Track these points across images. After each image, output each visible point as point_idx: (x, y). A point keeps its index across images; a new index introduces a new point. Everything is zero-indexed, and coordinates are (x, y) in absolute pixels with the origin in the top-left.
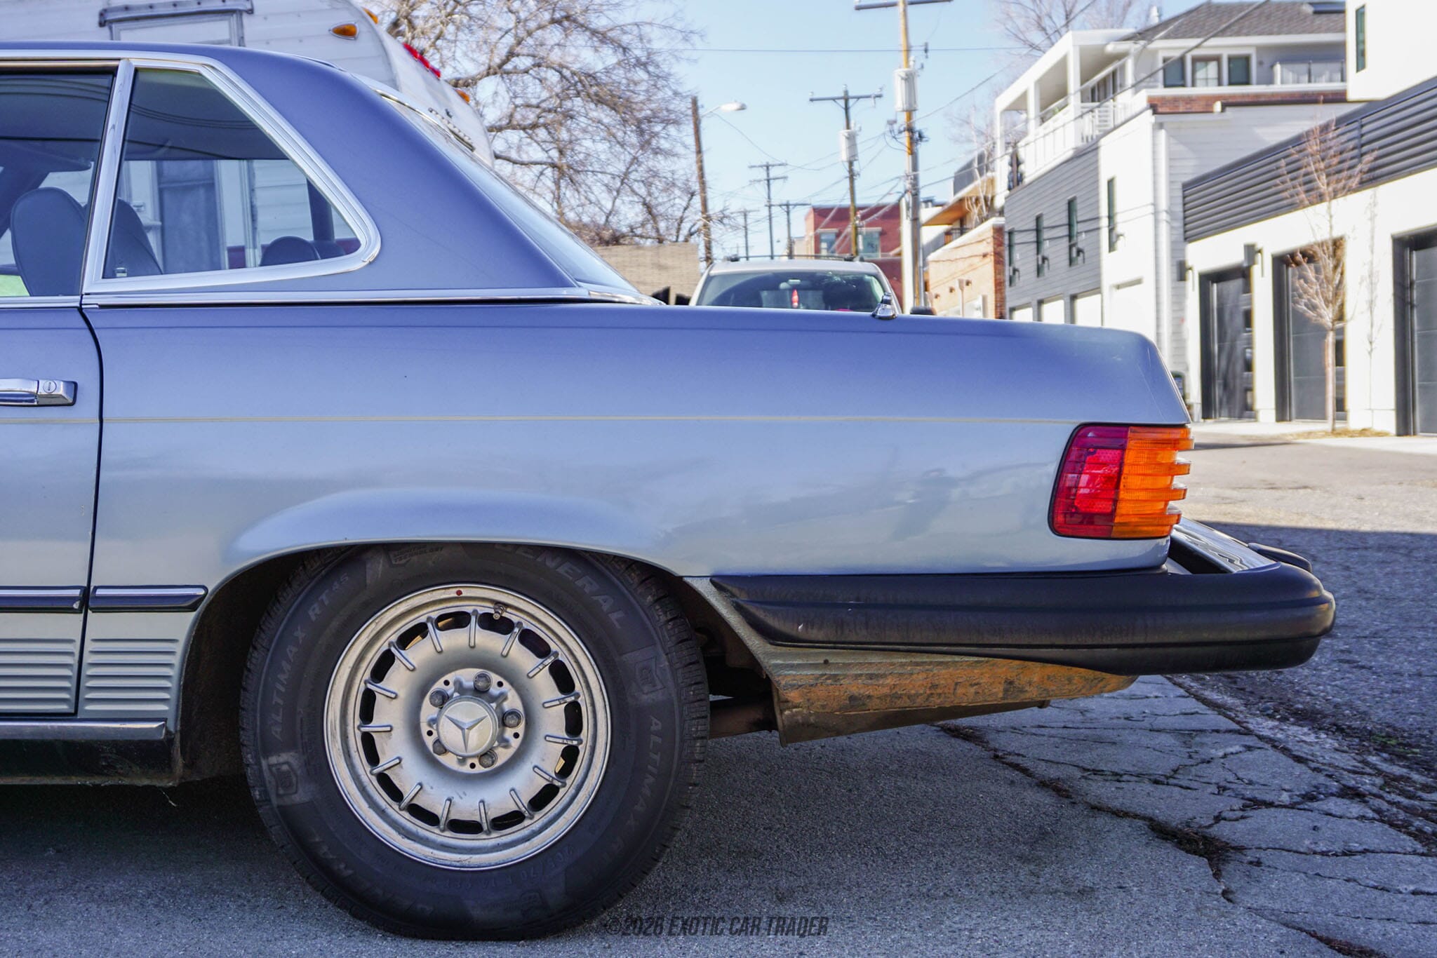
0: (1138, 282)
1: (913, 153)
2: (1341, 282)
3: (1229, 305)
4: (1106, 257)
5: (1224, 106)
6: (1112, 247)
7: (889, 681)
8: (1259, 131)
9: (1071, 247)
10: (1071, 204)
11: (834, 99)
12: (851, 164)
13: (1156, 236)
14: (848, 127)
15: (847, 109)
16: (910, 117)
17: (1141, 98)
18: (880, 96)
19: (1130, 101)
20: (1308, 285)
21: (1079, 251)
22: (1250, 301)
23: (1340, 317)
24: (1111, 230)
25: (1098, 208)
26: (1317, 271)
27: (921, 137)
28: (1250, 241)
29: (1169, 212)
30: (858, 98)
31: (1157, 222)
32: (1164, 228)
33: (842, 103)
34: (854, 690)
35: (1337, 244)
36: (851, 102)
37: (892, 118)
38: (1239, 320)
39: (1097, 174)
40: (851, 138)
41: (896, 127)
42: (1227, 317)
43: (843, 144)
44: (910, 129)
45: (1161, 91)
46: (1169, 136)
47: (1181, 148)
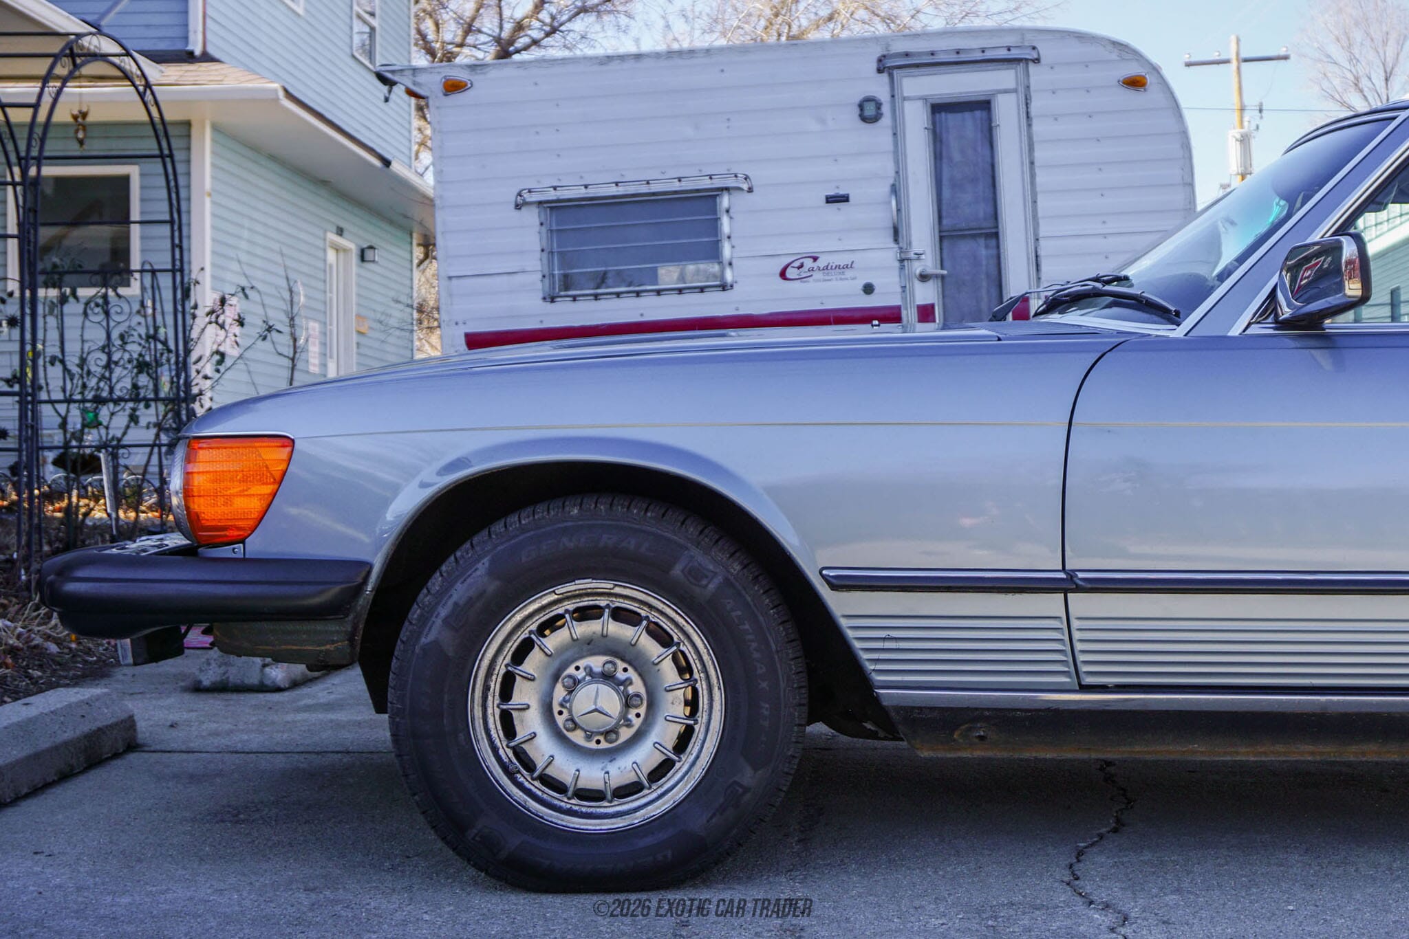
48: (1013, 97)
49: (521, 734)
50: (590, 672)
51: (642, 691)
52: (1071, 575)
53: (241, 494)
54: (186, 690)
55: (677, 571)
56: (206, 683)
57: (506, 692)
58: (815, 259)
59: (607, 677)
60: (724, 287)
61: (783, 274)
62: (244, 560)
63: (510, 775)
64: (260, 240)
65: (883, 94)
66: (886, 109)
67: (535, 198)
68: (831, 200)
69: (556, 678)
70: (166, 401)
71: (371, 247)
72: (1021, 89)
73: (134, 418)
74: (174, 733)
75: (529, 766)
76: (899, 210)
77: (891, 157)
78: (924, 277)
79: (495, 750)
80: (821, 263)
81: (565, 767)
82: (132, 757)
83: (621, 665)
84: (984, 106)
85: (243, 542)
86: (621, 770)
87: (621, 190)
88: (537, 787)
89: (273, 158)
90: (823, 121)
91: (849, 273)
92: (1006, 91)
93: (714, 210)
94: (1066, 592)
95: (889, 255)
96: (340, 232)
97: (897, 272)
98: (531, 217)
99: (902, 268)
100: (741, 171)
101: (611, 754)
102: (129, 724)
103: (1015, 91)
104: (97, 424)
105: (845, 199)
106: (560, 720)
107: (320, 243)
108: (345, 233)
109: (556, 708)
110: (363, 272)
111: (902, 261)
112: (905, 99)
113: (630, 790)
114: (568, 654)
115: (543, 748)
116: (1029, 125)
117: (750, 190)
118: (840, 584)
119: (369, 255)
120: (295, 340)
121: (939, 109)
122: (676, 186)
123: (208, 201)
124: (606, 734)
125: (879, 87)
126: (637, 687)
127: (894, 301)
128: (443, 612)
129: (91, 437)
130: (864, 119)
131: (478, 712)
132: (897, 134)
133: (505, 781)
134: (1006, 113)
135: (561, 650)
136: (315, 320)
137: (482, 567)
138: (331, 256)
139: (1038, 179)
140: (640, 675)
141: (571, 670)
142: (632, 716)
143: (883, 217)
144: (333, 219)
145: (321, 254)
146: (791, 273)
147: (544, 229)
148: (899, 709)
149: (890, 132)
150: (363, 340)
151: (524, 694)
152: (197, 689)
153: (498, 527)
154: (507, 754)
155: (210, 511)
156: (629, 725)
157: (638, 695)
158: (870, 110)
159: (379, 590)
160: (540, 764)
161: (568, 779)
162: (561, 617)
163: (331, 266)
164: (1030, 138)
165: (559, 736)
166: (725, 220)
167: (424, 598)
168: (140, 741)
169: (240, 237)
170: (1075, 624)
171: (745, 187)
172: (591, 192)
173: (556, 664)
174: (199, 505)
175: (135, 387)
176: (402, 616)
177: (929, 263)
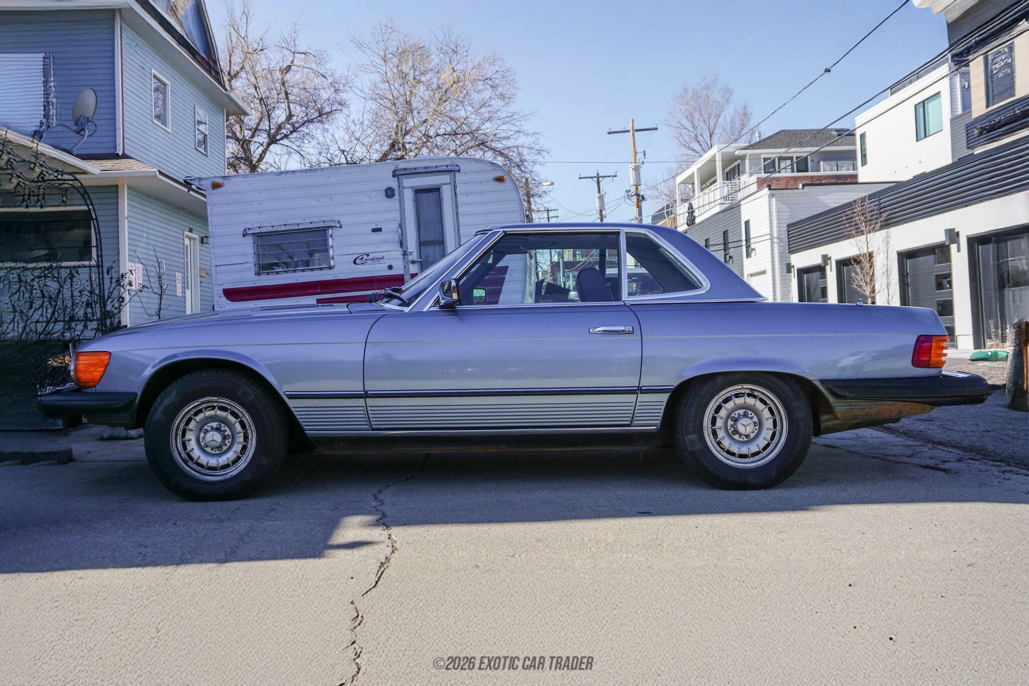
0: (764, 272)
1: (639, 207)
2: (873, 274)
3: (812, 285)
4: (746, 261)
5: (804, 186)
6: (748, 255)
7: (867, 410)
8: (823, 198)
9: (725, 255)
10: (725, 233)
11: (591, 178)
12: (601, 211)
13: (772, 250)
14: (599, 192)
15: (598, 183)
16: (637, 189)
17: (754, 178)
18: (616, 176)
19: (748, 179)
20: (857, 276)
21: (730, 257)
22: (826, 282)
23: (873, 291)
24: (748, 247)
25: (741, 235)
26: (862, 269)
27: (643, 198)
28: (825, 253)
29: (778, 238)
30: (604, 177)
31: (772, 243)
32: (776, 246)
33: (596, 179)
34: (856, 413)
35: (871, 255)
36: (601, 179)
37: (628, 189)
38: (819, 292)
39: (740, 218)
40: (601, 198)
41: (630, 193)
42: (812, 290)
43: (597, 200)
44: (638, 195)
45: (763, 175)
46: (777, 201)
47: (783, 206)
48: (449, 186)
49: (189, 449)
50: (212, 427)
51: (230, 433)
52: (366, 392)
53: (95, 371)
54: (97, 440)
55: (239, 393)
56: (105, 437)
57: (184, 435)
58: (368, 255)
59: (218, 429)
60: (330, 268)
61: (355, 262)
62: (95, 393)
63: (186, 463)
64: (152, 237)
65: (395, 186)
66: (396, 192)
67: (251, 232)
68: (374, 230)
69: (201, 430)
70: (97, 320)
71: (206, 237)
72: (452, 183)
73: (86, 327)
74: (88, 455)
75: (192, 459)
76: (402, 234)
77: (399, 212)
78: (413, 262)
79: (180, 454)
80: (371, 257)
81: (204, 459)
82: (71, 464)
83: (223, 425)
84: (437, 190)
85: (95, 386)
86: (223, 460)
87: (287, 228)
88: (195, 467)
89: (157, 199)
90: (371, 198)
91: (382, 261)
92: (446, 184)
93: (325, 236)
94: (365, 398)
95: (398, 253)
96: (191, 230)
97: (402, 260)
98: (249, 240)
99: (404, 258)
100: (336, 219)
101: (220, 455)
102: (70, 451)
103: (450, 184)
104: (70, 328)
105: (380, 230)
106: (203, 444)
107: (181, 236)
108: (194, 231)
109: (201, 440)
110: (203, 249)
111: (404, 255)
112: (404, 188)
113: (226, 466)
114: (205, 421)
115: (197, 453)
116: (456, 198)
117: (341, 227)
118: (291, 397)
119: (205, 240)
120: (162, 287)
121: (418, 191)
122: (310, 226)
123: (126, 221)
124: (218, 448)
125: (393, 184)
126: (228, 432)
127: (402, 272)
128: (161, 409)
129: (67, 335)
130: (387, 196)
131: (174, 442)
132: (401, 202)
133: (183, 464)
134: (446, 192)
135: (202, 420)
136: (179, 272)
137: (174, 393)
138: (187, 241)
139: (460, 220)
140: (229, 428)
141: (206, 427)
142: (226, 442)
143: (396, 237)
144: (186, 224)
145: (182, 241)
146: (358, 261)
147: (255, 245)
148: (313, 438)
149: (398, 202)
150: (203, 280)
151: (190, 436)
152: (102, 439)
153: (180, 380)
154: (184, 455)
155: (84, 377)
156: (226, 445)
157: (228, 435)
158: (389, 193)
159: (140, 402)
160: (195, 458)
161: (205, 464)
162: (201, 410)
163: (187, 246)
164: (456, 202)
165: (202, 449)
166: (330, 239)
167: (155, 404)
168: (74, 457)
169: (142, 237)
170: (369, 408)
171: (338, 226)
172: (275, 229)
173: (201, 425)
174: (80, 375)
175: (86, 313)
176: (148, 411)
177: (414, 256)
